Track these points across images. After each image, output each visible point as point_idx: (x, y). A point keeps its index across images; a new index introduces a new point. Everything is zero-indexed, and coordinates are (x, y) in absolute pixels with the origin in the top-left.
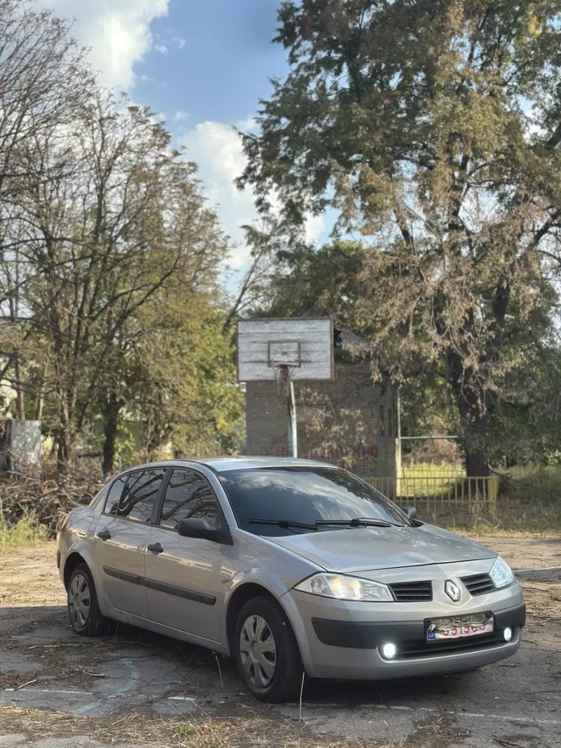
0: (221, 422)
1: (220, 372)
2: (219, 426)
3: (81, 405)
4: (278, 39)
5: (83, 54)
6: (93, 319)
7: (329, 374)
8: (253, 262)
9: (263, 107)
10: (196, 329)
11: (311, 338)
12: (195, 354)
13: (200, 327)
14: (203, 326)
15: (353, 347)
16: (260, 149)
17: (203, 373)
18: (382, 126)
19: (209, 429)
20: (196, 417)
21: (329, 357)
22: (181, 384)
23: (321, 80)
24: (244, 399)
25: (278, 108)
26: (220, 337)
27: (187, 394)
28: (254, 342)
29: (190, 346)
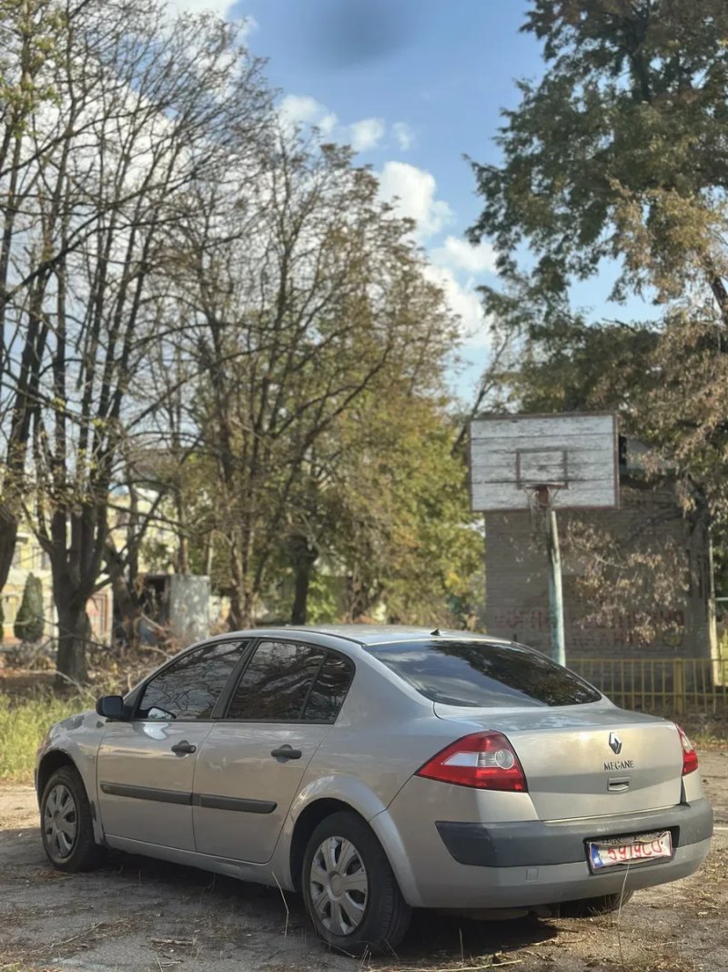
0: (451, 577)
1: (449, 508)
2: (448, 583)
3: (261, 554)
4: (528, 27)
5: (257, 68)
6: (275, 436)
7: (613, 498)
8: (494, 357)
9: (507, 122)
10: (416, 448)
11: (582, 443)
12: (413, 483)
13: (420, 445)
14: (424, 444)
15: (648, 461)
16: (502, 185)
17: (425, 510)
18: (686, 132)
19: (435, 588)
20: (417, 571)
21: (612, 472)
22: (395, 524)
23: (590, 82)
24: (482, 544)
25: (528, 121)
26: (448, 457)
27: (403, 537)
28: (496, 452)
29: (407, 470)
